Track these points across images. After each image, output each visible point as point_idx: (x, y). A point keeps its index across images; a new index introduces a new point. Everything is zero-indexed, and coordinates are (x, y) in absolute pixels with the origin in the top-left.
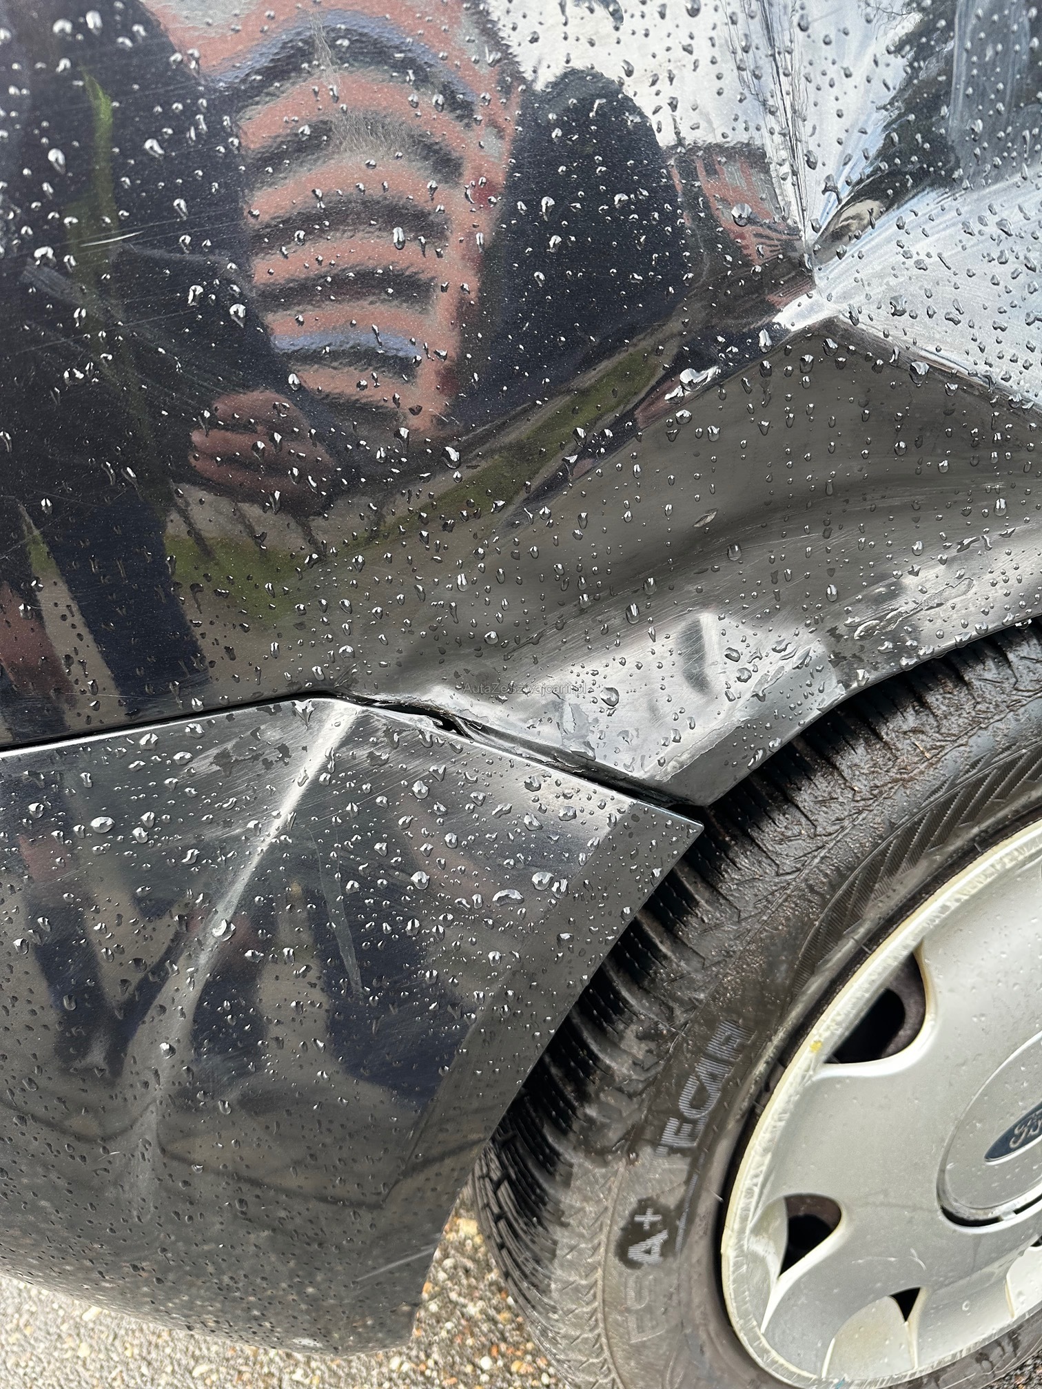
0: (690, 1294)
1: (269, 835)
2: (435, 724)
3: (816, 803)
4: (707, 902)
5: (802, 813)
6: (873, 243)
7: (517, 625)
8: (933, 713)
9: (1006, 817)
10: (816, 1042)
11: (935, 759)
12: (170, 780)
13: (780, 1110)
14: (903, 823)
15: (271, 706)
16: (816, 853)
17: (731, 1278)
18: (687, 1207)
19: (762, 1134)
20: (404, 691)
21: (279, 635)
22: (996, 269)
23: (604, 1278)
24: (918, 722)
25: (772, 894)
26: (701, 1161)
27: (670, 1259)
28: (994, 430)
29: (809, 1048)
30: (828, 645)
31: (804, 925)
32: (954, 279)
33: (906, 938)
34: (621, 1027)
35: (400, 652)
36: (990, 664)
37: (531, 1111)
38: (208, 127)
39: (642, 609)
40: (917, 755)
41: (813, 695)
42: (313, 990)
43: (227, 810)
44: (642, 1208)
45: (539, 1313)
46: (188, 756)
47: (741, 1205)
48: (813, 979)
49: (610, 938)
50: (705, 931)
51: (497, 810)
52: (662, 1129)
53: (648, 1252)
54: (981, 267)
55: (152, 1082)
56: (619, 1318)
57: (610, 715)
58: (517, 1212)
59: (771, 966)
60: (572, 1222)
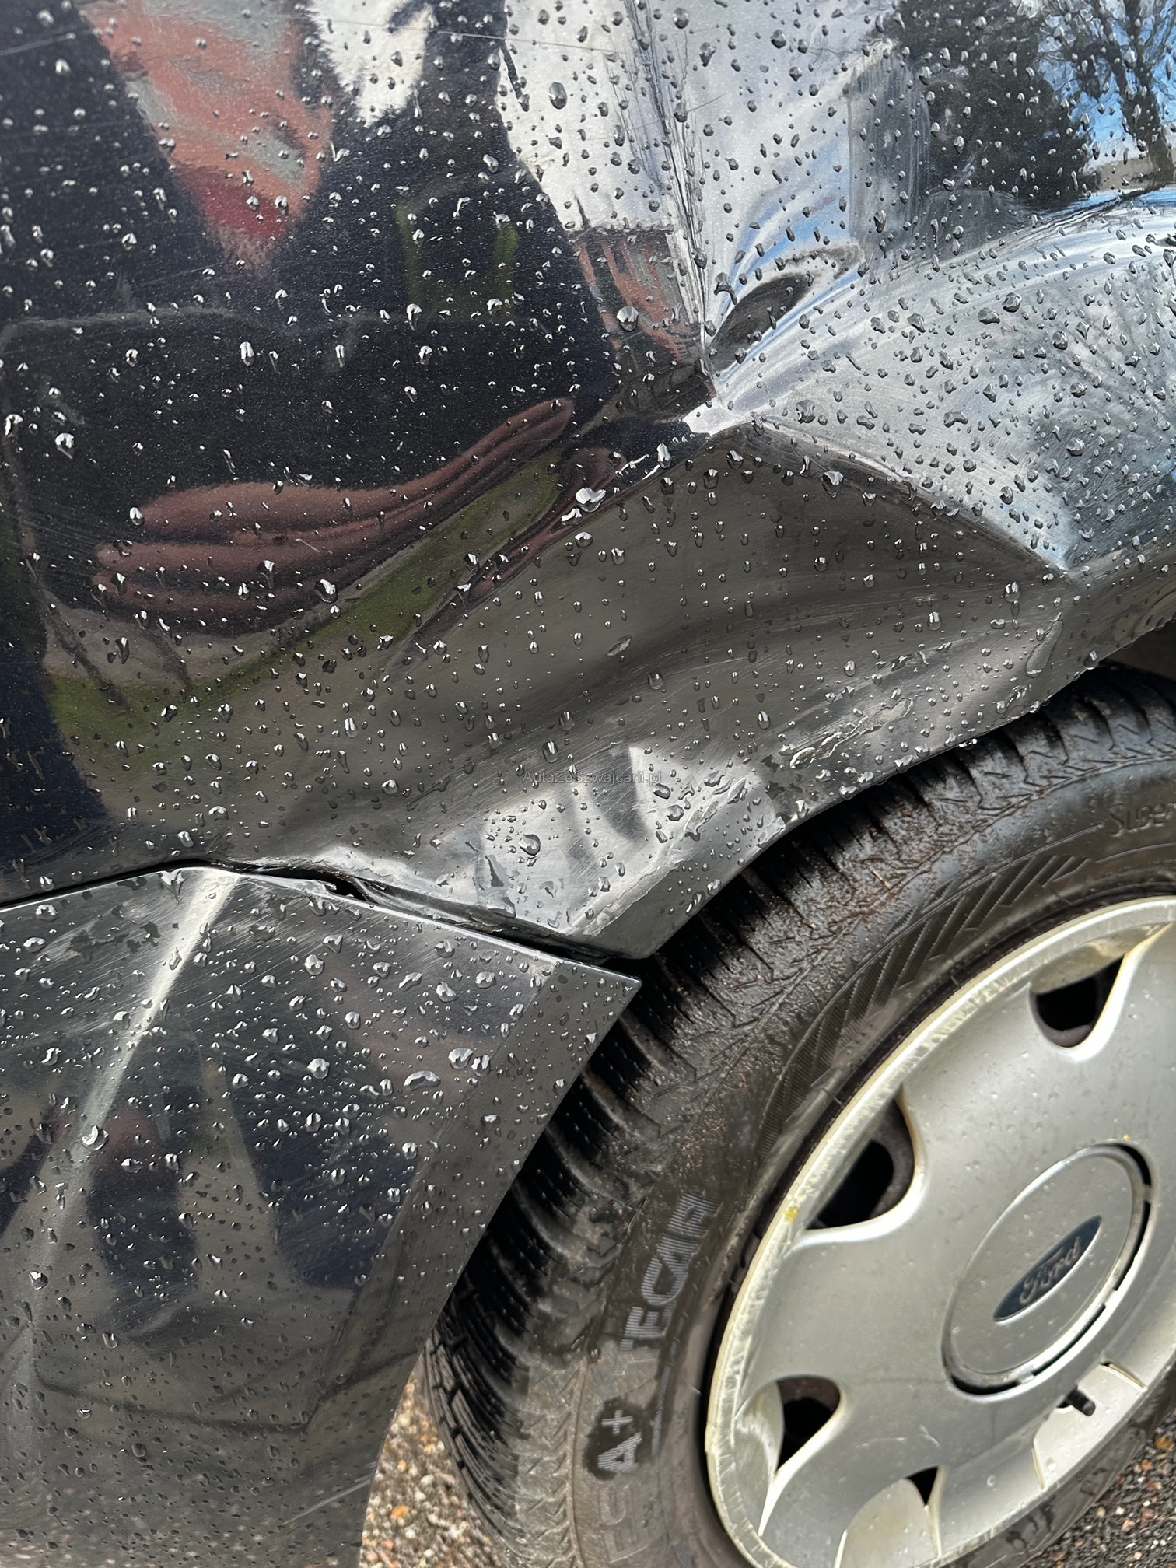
0: (674, 1501)
1: (139, 1028)
2: (329, 889)
3: (771, 944)
4: (660, 1062)
5: (758, 956)
6: (775, 344)
7: (419, 771)
8: (892, 839)
9: (982, 947)
10: (791, 1209)
11: (896, 889)
12: (22, 970)
13: (757, 1287)
14: (867, 961)
15: (134, 879)
16: (774, 1000)
17: (719, 1479)
18: (661, 1405)
19: (739, 1316)
20: (291, 853)
21: (136, 799)
22: (909, 367)
23: (573, 1493)
24: (876, 849)
25: (730, 1047)
26: (673, 1351)
27: (647, 1465)
28: (920, 540)
29: (784, 1216)
30: (764, 776)
31: (766, 1080)
32: (865, 380)
33: (882, 1086)
34: (573, 1210)
35: (282, 809)
36: (951, 782)
37: (481, 1310)
38: (15, 239)
39: (561, 745)
40: (877, 886)
41: (751, 830)
42: (203, 1200)
43: (90, 1000)
44: (609, 1410)
45: (507, 1538)
46: (41, 942)
47: (723, 1396)
48: (781, 1140)
49: (543, 1116)
50: (659, 1094)
51: (405, 982)
52: (624, 1320)
53: (621, 1459)
54: (894, 366)
55: (24, 1318)
56: (594, 1536)
57: (530, 865)
58: (473, 1425)
59: (733, 1129)
60: (532, 1432)
